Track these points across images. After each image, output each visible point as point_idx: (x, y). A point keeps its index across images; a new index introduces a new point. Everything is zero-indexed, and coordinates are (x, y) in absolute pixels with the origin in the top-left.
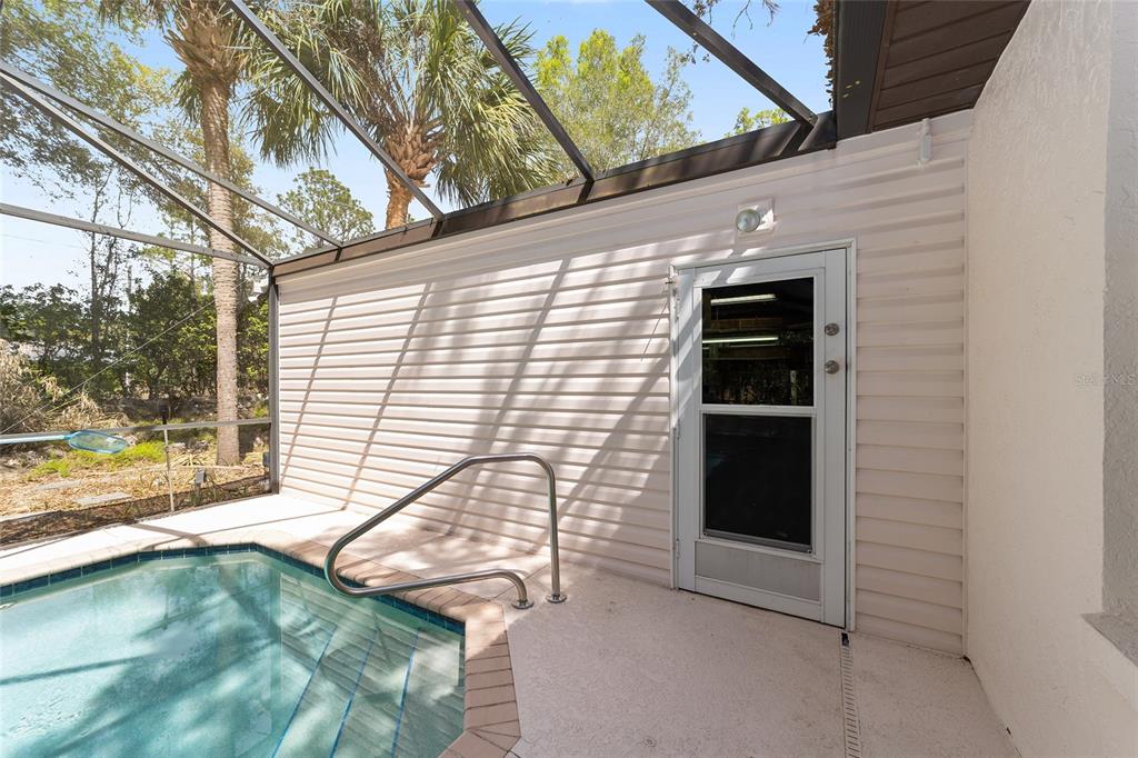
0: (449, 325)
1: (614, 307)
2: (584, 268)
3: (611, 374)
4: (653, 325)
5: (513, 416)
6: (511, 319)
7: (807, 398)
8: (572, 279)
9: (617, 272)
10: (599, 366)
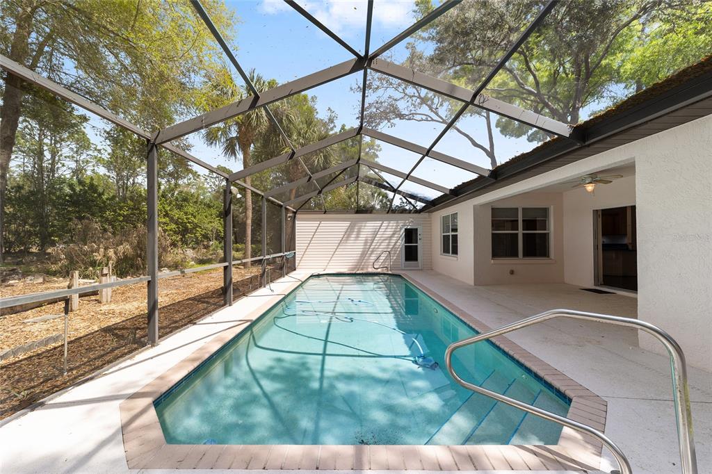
0: (356, 230)
1: (389, 233)
2: (385, 224)
3: (389, 243)
4: (396, 236)
5: (371, 250)
6: (371, 230)
7: (417, 243)
8: (384, 225)
9: (391, 224)
10: (387, 241)
